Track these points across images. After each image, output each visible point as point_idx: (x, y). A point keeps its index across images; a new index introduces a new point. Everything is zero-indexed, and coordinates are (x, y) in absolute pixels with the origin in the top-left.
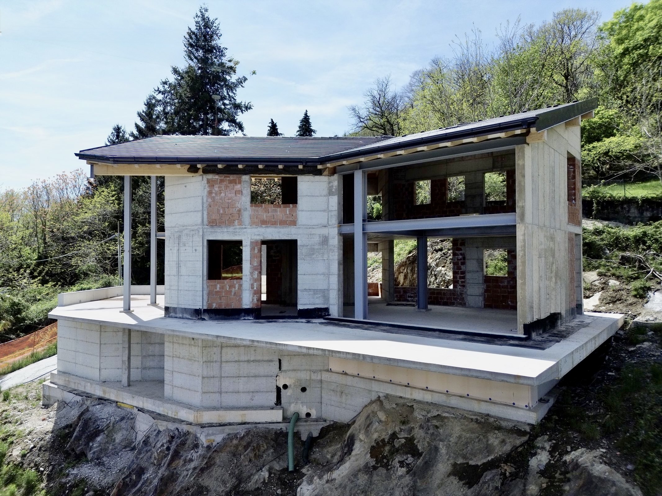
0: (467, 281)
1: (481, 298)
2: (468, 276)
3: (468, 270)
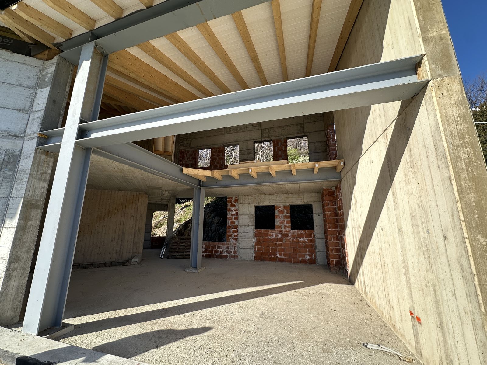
0: (240, 235)
1: (252, 251)
2: (240, 230)
3: (239, 224)
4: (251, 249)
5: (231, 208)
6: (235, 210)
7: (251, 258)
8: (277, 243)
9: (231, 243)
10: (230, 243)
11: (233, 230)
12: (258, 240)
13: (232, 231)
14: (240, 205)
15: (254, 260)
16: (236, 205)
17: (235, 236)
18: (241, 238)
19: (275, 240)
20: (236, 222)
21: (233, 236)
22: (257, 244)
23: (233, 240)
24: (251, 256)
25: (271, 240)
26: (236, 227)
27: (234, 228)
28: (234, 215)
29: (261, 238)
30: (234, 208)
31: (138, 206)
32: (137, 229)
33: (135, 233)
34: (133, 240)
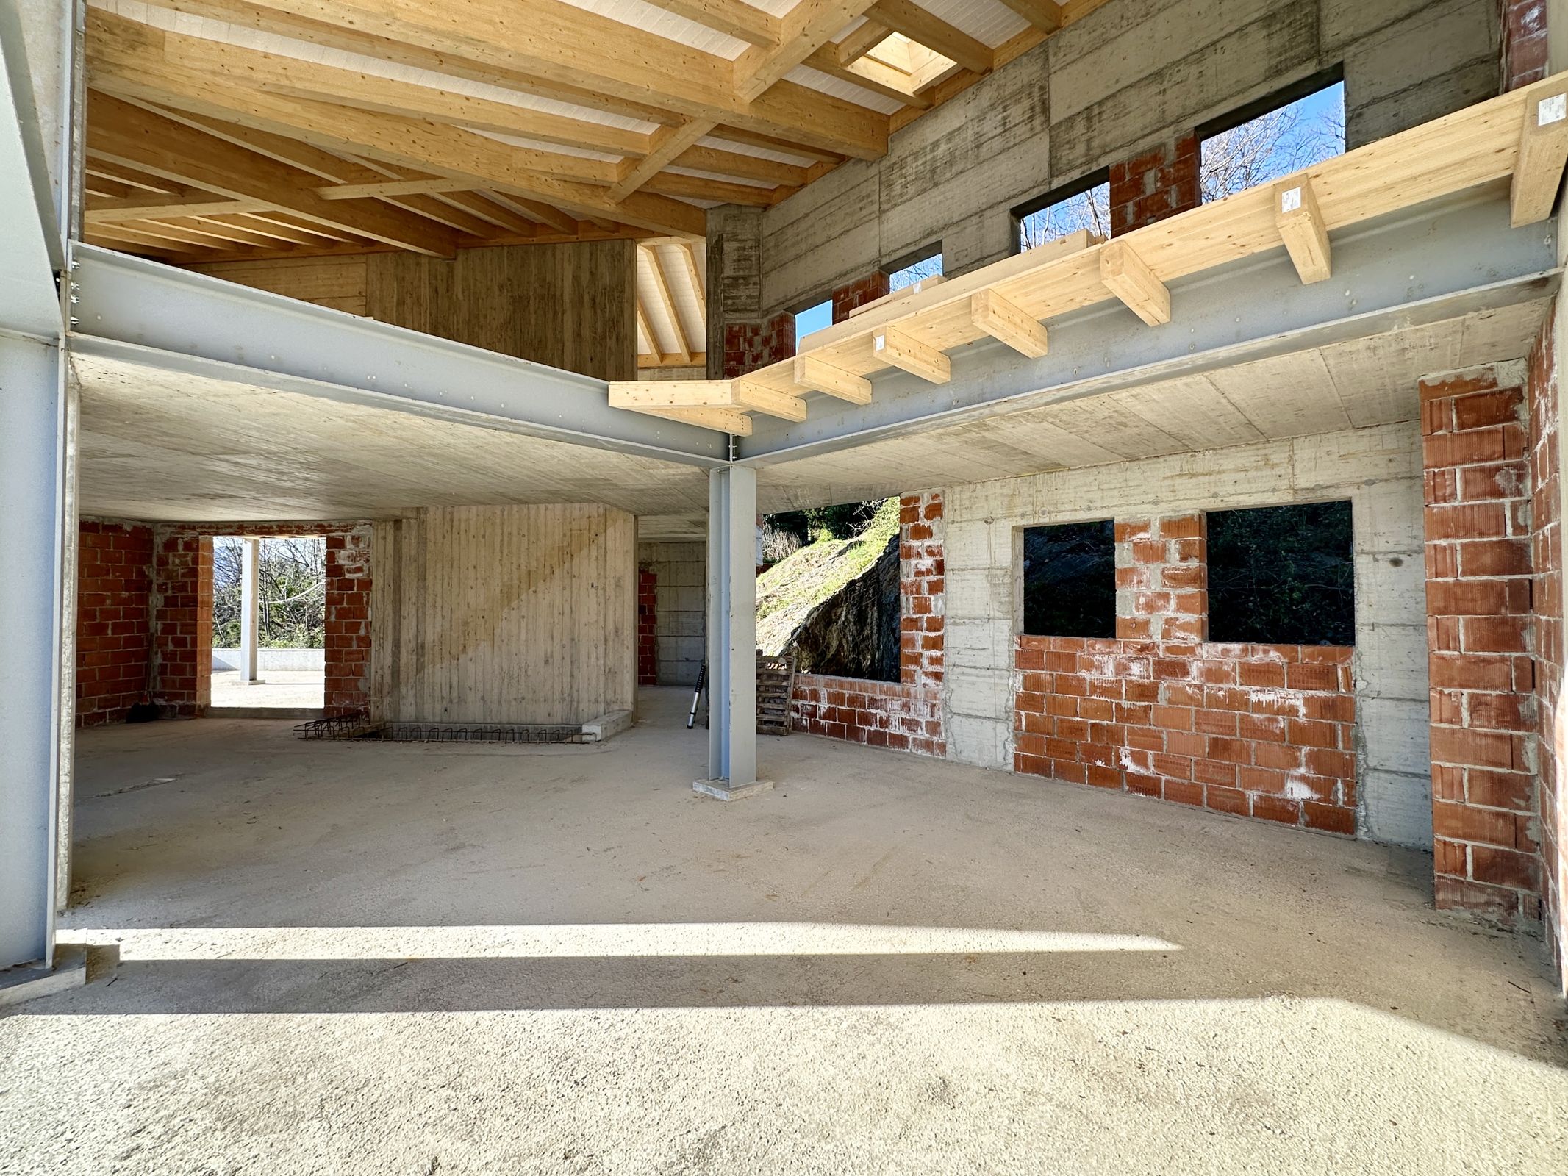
0: (951, 657)
1: (1004, 732)
2: (953, 636)
3: (950, 613)
4: (997, 719)
5: (915, 543)
6: (931, 553)
7: (1000, 759)
8: (1126, 704)
9: (920, 688)
10: (912, 691)
11: (926, 638)
12: (1030, 683)
13: (919, 643)
14: (952, 529)
15: (1011, 767)
16: (934, 529)
17: (934, 661)
18: (957, 670)
19: (1112, 691)
20: (936, 603)
21: (925, 662)
22: (1026, 701)
23: (924, 679)
24: (1000, 749)
25: (1094, 688)
26: (936, 624)
27: (928, 630)
28: (928, 572)
29: (1044, 674)
30: (927, 542)
31: (606, 553)
32: (611, 626)
33: (606, 641)
34: (602, 662)
